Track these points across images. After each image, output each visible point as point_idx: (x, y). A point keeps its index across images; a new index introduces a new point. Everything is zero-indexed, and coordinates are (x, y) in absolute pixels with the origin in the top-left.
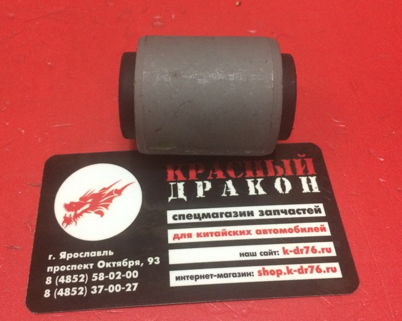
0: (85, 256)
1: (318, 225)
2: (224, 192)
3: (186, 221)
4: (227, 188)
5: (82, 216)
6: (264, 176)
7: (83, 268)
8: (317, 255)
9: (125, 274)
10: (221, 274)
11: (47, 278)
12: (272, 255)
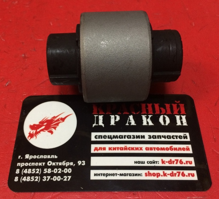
0: (40, 158)
1: (185, 146)
2: (128, 122)
3: (103, 139)
4: (130, 120)
5: (40, 133)
6: (153, 114)
7: (38, 165)
8: (183, 165)
9: (64, 170)
10: (122, 174)
11: (17, 170)
12: (155, 163)
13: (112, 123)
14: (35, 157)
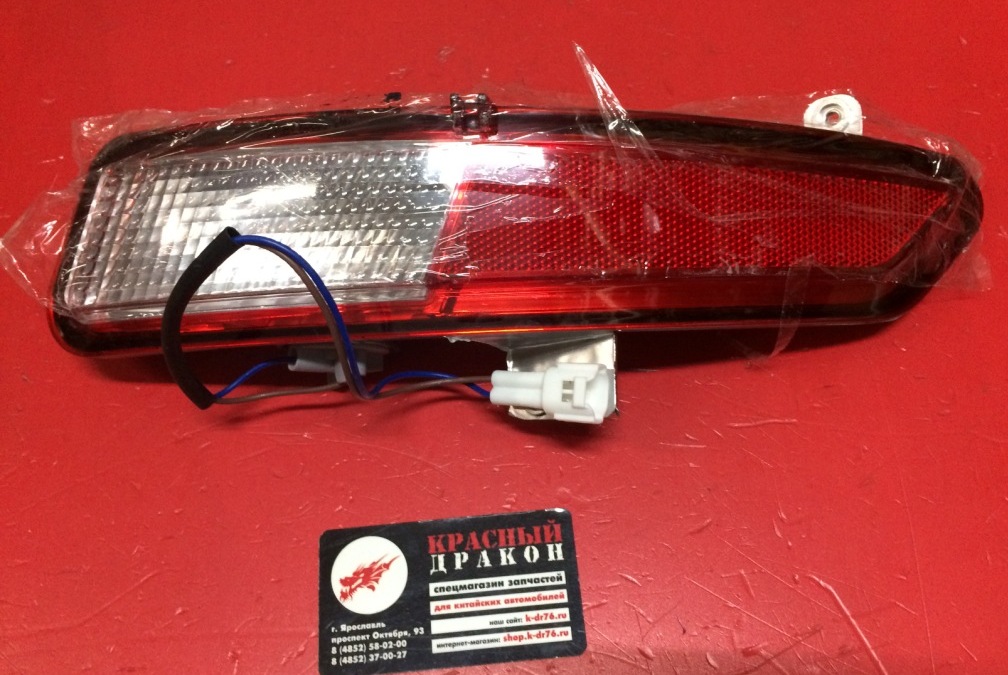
13: (458, 566)
14: (354, 628)
